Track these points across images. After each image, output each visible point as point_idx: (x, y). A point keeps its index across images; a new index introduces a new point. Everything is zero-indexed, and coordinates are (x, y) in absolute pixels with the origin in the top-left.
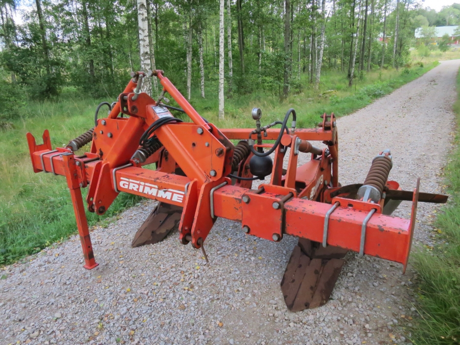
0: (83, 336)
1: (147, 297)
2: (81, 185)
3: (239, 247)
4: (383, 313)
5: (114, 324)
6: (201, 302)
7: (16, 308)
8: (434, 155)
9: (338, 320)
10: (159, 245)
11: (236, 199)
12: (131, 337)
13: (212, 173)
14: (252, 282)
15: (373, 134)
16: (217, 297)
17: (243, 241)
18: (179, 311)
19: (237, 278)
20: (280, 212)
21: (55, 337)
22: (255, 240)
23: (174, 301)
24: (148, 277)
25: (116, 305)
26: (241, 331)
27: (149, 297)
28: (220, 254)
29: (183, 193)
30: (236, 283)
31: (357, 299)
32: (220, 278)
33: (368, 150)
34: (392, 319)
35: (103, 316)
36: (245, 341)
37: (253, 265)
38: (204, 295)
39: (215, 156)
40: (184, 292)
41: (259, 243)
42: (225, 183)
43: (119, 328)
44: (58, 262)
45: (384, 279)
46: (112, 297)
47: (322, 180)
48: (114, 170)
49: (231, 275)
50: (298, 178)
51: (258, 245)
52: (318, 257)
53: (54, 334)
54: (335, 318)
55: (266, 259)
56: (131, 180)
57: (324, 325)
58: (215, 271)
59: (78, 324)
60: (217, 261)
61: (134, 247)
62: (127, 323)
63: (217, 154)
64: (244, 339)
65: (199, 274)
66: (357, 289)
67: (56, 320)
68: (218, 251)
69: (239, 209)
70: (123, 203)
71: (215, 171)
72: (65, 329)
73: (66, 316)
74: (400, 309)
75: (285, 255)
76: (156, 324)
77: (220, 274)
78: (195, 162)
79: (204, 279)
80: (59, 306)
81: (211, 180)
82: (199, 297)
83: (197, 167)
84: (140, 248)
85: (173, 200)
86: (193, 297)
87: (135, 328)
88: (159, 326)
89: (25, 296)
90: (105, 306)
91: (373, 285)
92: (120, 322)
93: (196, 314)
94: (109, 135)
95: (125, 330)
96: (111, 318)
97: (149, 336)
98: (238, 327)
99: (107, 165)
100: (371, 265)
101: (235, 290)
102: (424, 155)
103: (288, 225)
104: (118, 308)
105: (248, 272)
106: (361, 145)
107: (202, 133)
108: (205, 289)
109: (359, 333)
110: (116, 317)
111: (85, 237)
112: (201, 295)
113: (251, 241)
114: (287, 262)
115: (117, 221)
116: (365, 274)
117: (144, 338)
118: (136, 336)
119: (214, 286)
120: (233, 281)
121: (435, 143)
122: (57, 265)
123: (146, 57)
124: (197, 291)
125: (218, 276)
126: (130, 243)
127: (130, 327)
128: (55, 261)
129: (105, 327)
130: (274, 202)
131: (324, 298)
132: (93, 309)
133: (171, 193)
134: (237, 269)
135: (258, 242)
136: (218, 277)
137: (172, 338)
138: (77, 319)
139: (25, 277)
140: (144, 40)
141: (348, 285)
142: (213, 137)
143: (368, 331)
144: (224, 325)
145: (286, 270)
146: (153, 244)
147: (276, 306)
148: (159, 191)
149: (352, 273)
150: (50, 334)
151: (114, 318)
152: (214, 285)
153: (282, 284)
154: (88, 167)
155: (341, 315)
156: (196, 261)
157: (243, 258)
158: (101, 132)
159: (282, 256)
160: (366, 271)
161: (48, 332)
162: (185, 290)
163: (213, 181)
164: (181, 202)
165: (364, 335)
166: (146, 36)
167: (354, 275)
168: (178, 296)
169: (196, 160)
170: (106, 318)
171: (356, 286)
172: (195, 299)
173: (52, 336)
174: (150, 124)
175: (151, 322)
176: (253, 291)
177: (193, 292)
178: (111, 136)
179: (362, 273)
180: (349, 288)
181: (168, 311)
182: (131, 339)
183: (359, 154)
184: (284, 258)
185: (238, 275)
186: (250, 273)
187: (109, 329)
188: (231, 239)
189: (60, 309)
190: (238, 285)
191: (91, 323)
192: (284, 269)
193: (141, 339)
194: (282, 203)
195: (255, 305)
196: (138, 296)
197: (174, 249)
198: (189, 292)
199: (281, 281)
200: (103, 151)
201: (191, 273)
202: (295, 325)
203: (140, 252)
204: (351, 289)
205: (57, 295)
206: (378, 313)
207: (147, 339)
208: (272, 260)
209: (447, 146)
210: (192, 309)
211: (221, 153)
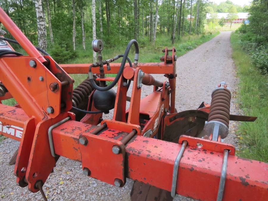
11: (74, 139)
13: (49, 110)
14: (106, 194)
15: (189, 72)
19: (94, 191)
20: (122, 157)
24: (16, 196)
30: (93, 197)
32: (80, 192)
33: (187, 81)
39: (50, 91)
42: (67, 118)
47: (163, 109)
49: (90, 188)
50: (142, 110)
58: (76, 185)
60: (78, 175)
61: (11, 165)
63: (52, 89)
65: (62, 189)
69: (78, 149)
71: (52, 107)
77: (80, 187)
78: (33, 98)
79: (66, 194)
81: (49, 118)
83: (34, 103)
85: (16, 136)
103: (131, 170)
106: (182, 78)
107: (35, 66)
115: (4, 140)
120: (91, 194)
121: (226, 77)
123: (41, 20)
125: (78, 190)
126: (9, 161)
130: (114, 146)
133: (14, 130)
140: (39, 8)
142: (46, 71)
148: (4, 127)
153: (132, 194)
156: (62, 176)
163: (52, 119)
166: (40, 5)
183: (182, 84)
190: (94, 199)
194: (122, 147)
199: (131, 191)
201: (55, 189)
209: (233, 78)
211: (55, 88)
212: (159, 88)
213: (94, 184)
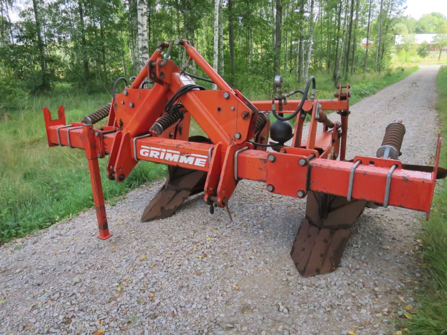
0: (104, 298)
1: (162, 264)
2: (99, 155)
3: (247, 222)
4: (389, 278)
5: (133, 287)
6: (216, 268)
7: (33, 274)
8: (422, 146)
9: (349, 284)
10: (168, 220)
11: (261, 159)
12: (151, 299)
13: (237, 136)
14: (263, 252)
15: (363, 128)
16: (231, 264)
17: (250, 216)
18: (195, 276)
19: (248, 248)
20: (306, 168)
21: (76, 298)
22: (261, 216)
23: (190, 267)
24: (161, 247)
25: (133, 271)
26: (257, 293)
27: (164, 264)
28: (229, 228)
29: (207, 157)
30: (248, 252)
31: (364, 267)
32: (231, 248)
33: (359, 141)
34: (399, 283)
35: (121, 281)
36: (262, 302)
37: (262, 237)
38: (218, 263)
39: (240, 119)
40: (198, 259)
41: (266, 218)
42: (247, 147)
43: (139, 291)
44: (70, 235)
45: (387, 249)
46: (128, 264)
47: (333, 152)
48: (135, 139)
49: (242, 245)
51: (265, 220)
52: (326, 227)
53: (75, 296)
54: (345, 282)
55: (274, 233)
56: (152, 148)
57: (336, 288)
58: (226, 242)
59: (97, 287)
60: (226, 234)
61: (143, 222)
62: (146, 286)
63: (243, 116)
64: (261, 300)
65: (211, 244)
66: (363, 258)
67: (75, 284)
68: (227, 225)
69: (263, 169)
70: (128, 184)
71: (240, 134)
72: (85, 292)
73: (84, 280)
74: (405, 275)
75: (292, 229)
76: (174, 287)
77: (231, 244)
78: (220, 126)
79: (216, 249)
80: (76, 272)
81: (235, 143)
82: (213, 264)
83: (222, 131)
84: (150, 223)
85: (195, 164)
86: (208, 264)
87: (154, 291)
88: (178, 289)
89: (40, 264)
90: (122, 271)
91: (378, 255)
92: (139, 285)
93: (212, 279)
94: (131, 105)
95: (144, 292)
96: (130, 282)
97: (169, 298)
98: (254, 290)
99: (128, 135)
100: (374, 238)
101: (248, 258)
102: (413, 146)
103: (313, 182)
104: (135, 274)
105: (258, 243)
106: (352, 136)
107: (228, 98)
108: (218, 258)
109: (369, 295)
110: (134, 282)
111: (101, 208)
112: (215, 262)
113: (258, 217)
114: (294, 235)
115: (124, 200)
116: (369, 245)
117: (164, 299)
118: (156, 298)
119: (226, 255)
120: (245, 250)
121: (422, 136)
122: (70, 237)
123: (144, 51)
124: (211, 259)
125: (229, 246)
126: (139, 218)
127: (149, 290)
128: (67, 234)
129: (124, 290)
130: (300, 159)
131: (334, 264)
132: (111, 275)
133: (193, 158)
134: (247, 241)
135: (264, 218)
136: (229, 248)
137: (192, 300)
138: (96, 283)
139: (38, 248)
140: (143, 35)
141: (355, 254)
142: (239, 101)
143: (378, 293)
144: (241, 288)
145: (295, 241)
146: (162, 219)
147: (288, 272)
148: (182, 157)
149: (356, 244)
150: (70, 296)
151: (132, 282)
152: (225, 253)
153: (291, 254)
154: (106, 137)
155: (350, 280)
156: (207, 233)
157: (252, 231)
158: (122, 102)
159: (289, 230)
160: (370, 243)
161: (68, 294)
162: (198, 258)
163: (238, 144)
164: (204, 166)
165: (375, 297)
166: (145, 31)
167: (359, 247)
168: (192, 263)
169: (221, 124)
170: (125, 282)
171: (362, 255)
172: (209, 266)
173: (73, 298)
174: (175, 91)
175: (170, 285)
176: (264, 260)
177: (207, 260)
178: (133, 106)
179: (366, 245)
180: (356, 257)
181: (184, 276)
182: (151, 301)
183: (352, 145)
184: (291, 231)
185: (248, 246)
186: (260, 243)
187: (128, 292)
188: (238, 215)
189: (78, 275)
190: (249, 254)
191: (111, 287)
192: (292, 241)
193: (161, 300)
194: (308, 160)
195: (268, 271)
196: (154, 264)
197: (183, 223)
198: (203, 260)
199: (290, 251)
200: (122, 121)
201: (203, 244)
202: (309, 288)
203: (150, 226)
204: (358, 258)
205: (73, 263)
206: (385, 278)
207: (167, 300)
208: (280, 233)
210: (208, 274)
211: (246, 116)
212: (329, 129)
213: (246, 242)
